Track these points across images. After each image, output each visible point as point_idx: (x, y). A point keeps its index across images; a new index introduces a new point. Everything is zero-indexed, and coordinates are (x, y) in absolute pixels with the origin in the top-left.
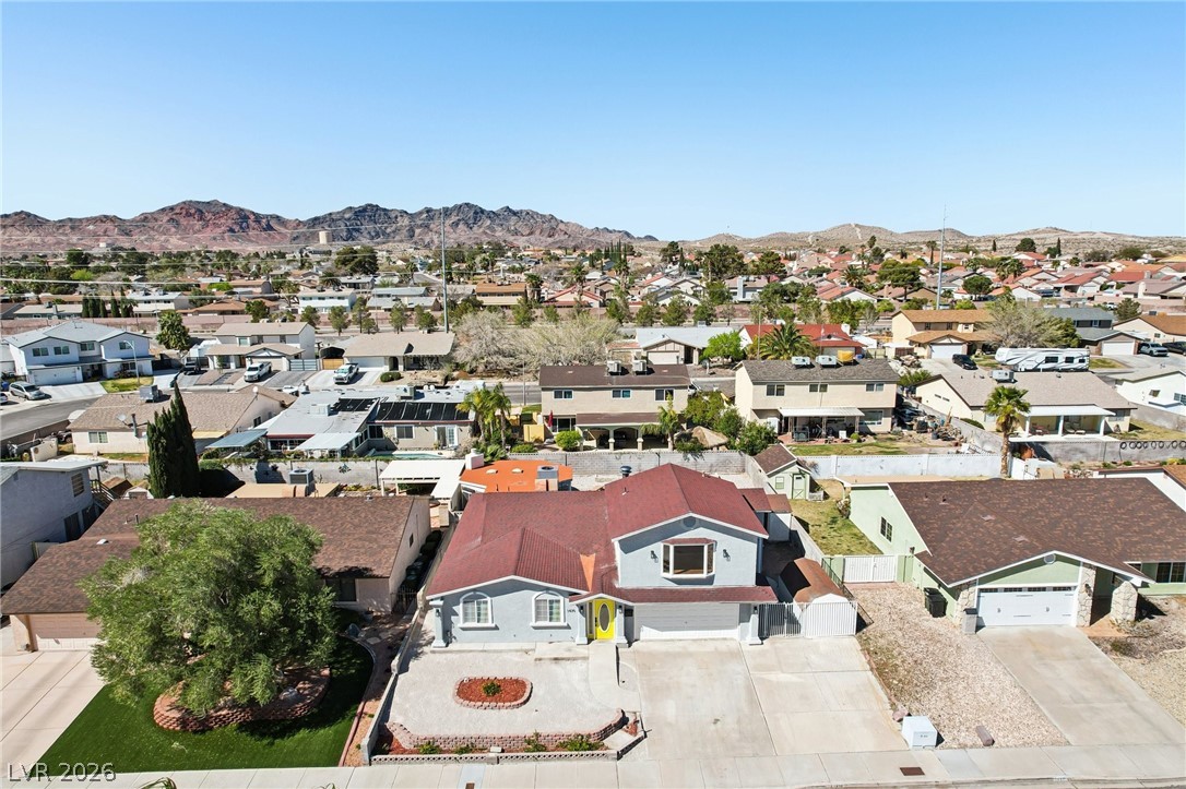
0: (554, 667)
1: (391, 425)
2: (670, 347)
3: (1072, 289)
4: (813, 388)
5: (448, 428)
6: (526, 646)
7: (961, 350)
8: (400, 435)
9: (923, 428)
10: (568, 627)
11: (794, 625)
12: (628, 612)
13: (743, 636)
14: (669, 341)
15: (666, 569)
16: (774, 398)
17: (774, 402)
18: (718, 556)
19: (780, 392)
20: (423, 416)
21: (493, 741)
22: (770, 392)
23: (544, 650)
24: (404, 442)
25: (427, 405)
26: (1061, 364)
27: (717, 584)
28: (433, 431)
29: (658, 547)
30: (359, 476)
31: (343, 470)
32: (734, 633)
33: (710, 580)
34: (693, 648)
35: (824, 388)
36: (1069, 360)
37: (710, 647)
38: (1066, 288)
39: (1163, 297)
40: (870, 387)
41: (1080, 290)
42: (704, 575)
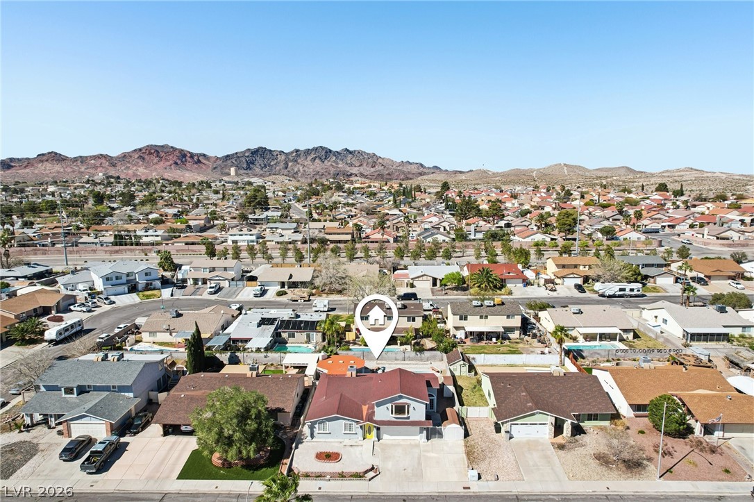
0: (350, 449)
1: (286, 332)
2: (425, 278)
3: (672, 227)
4: (481, 317)
5: (311, 333)
6: (341, 440)
7: (580, 281)
8: (289, 337)
10: (356, 434)
11: (440, 435)
12: (378, 429)
13: (421, 439)
14: (425, 275)
15: (392, 413)
16: (463, 321)
17: (463, 323)
18: (411, 409)
19: (466, 318)
20: (300, 328)
21: (328, 474)
22: (461, 319)
23: (347, 442)
24: (291, 340)
25: (301, 322)
26: (628, 292)
27: (411, 419)
28: (304, 335)
29: (389, 405)
30: (273, 359)
31: (265, 357)
32: (417, 438)
33: (408, 418)
34: (402, 443)
35: (486, 317)
36: (632, 290)
37: (408, 443)
38: (669, 226)
39: (718, 238)
40: (508, 317)
41: (677, 227)
42: (406, 416)
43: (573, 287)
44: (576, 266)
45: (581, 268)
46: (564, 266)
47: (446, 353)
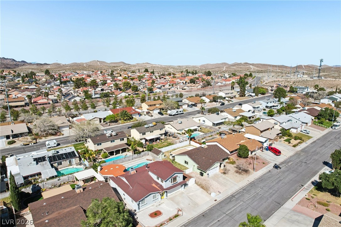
0: (160, 206)
1: (56, 163)
2: (96, 119)
3: (164, 86)
4: (151, 132)
5: (72, 160)
6: (152, 205)
7: (159, 111)
9: (170, 136)
10: (158, 199)
11: (187, 185)
12: (167, 192)
13: (182, 189)
14: (95, 118)
15: (172, 183)
16: (144, 135)
17: (144, 136)
18: (178, 178)
19: (145, 134)
20: (64, 158)
22: (143, 135)
23: (156, 204)
25: (62, 155)
26: (179, 113)
28: (68, 161)
30: (63, 180)
31: (59, 180)
32: (180, 189)
34: (176, 194)
35: (153, 131)
36: (180, 112)
37: (178, 193)
38: (163, 86)
39: (183, 89)
40: (161, 130)
41: (165, 86)
42: (177, 181)
43: (158, 114)
44: (155, 105)
45: (157, 105)
46: (151, 106)
47: (150, 151)
